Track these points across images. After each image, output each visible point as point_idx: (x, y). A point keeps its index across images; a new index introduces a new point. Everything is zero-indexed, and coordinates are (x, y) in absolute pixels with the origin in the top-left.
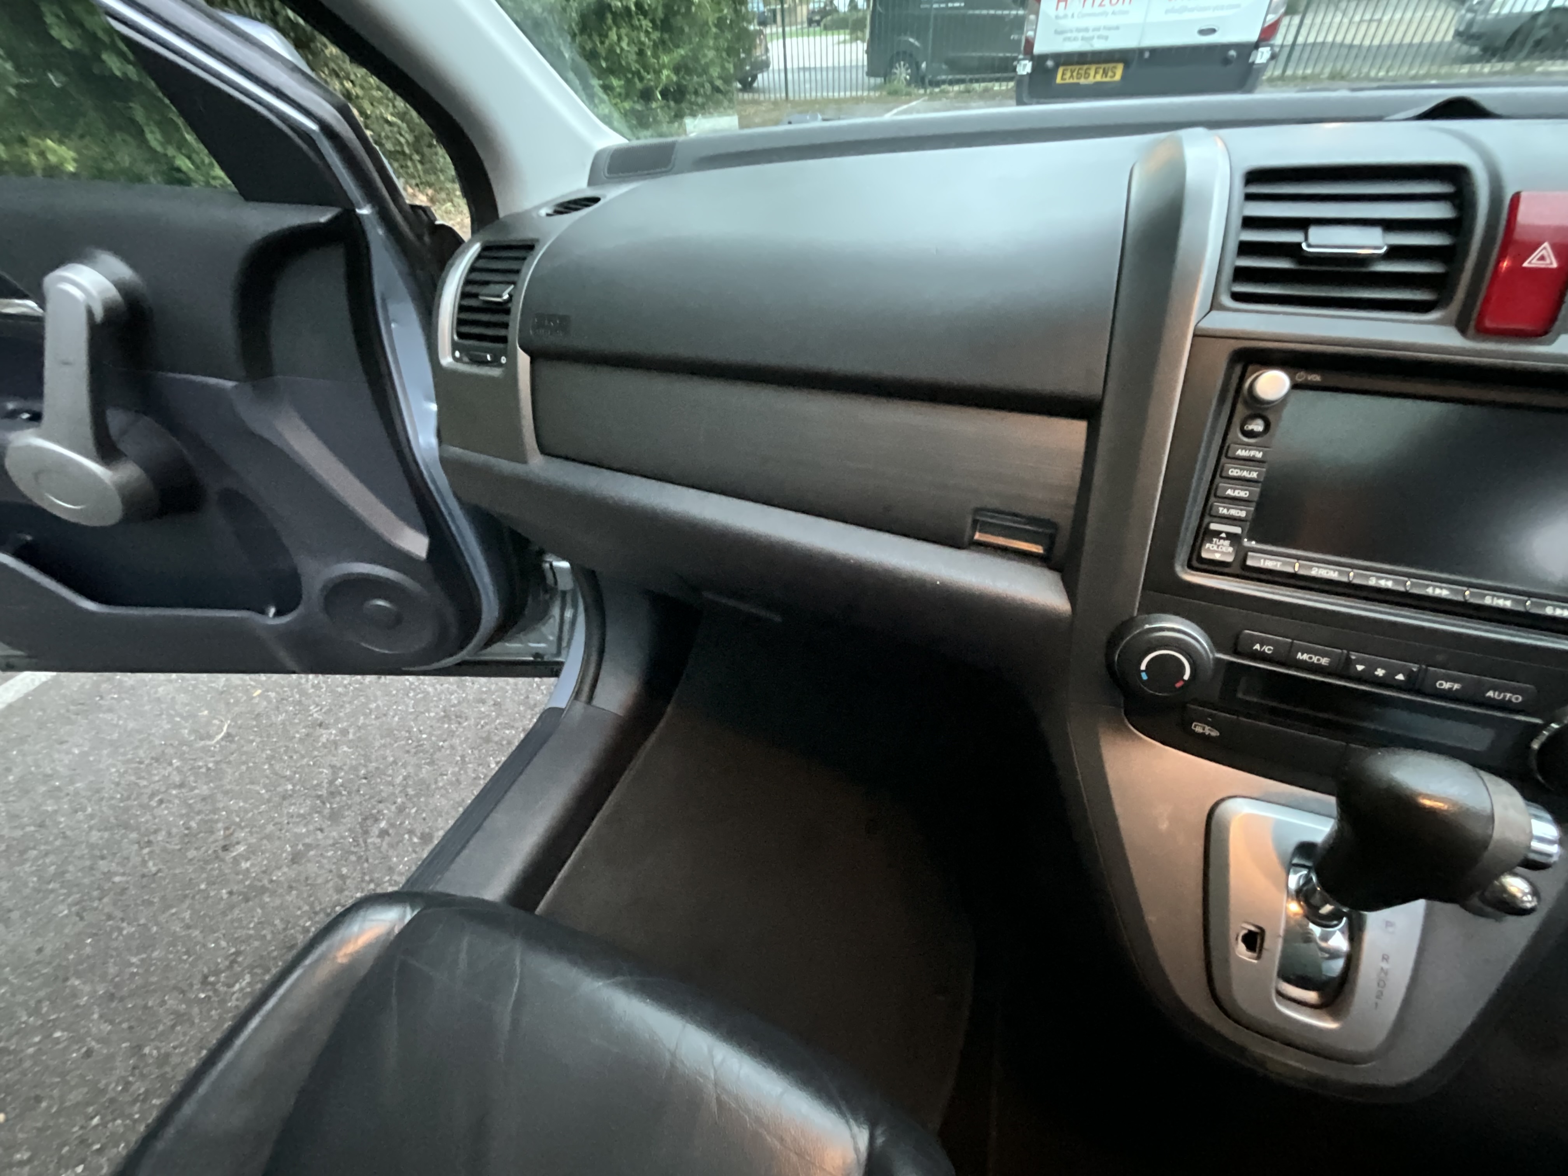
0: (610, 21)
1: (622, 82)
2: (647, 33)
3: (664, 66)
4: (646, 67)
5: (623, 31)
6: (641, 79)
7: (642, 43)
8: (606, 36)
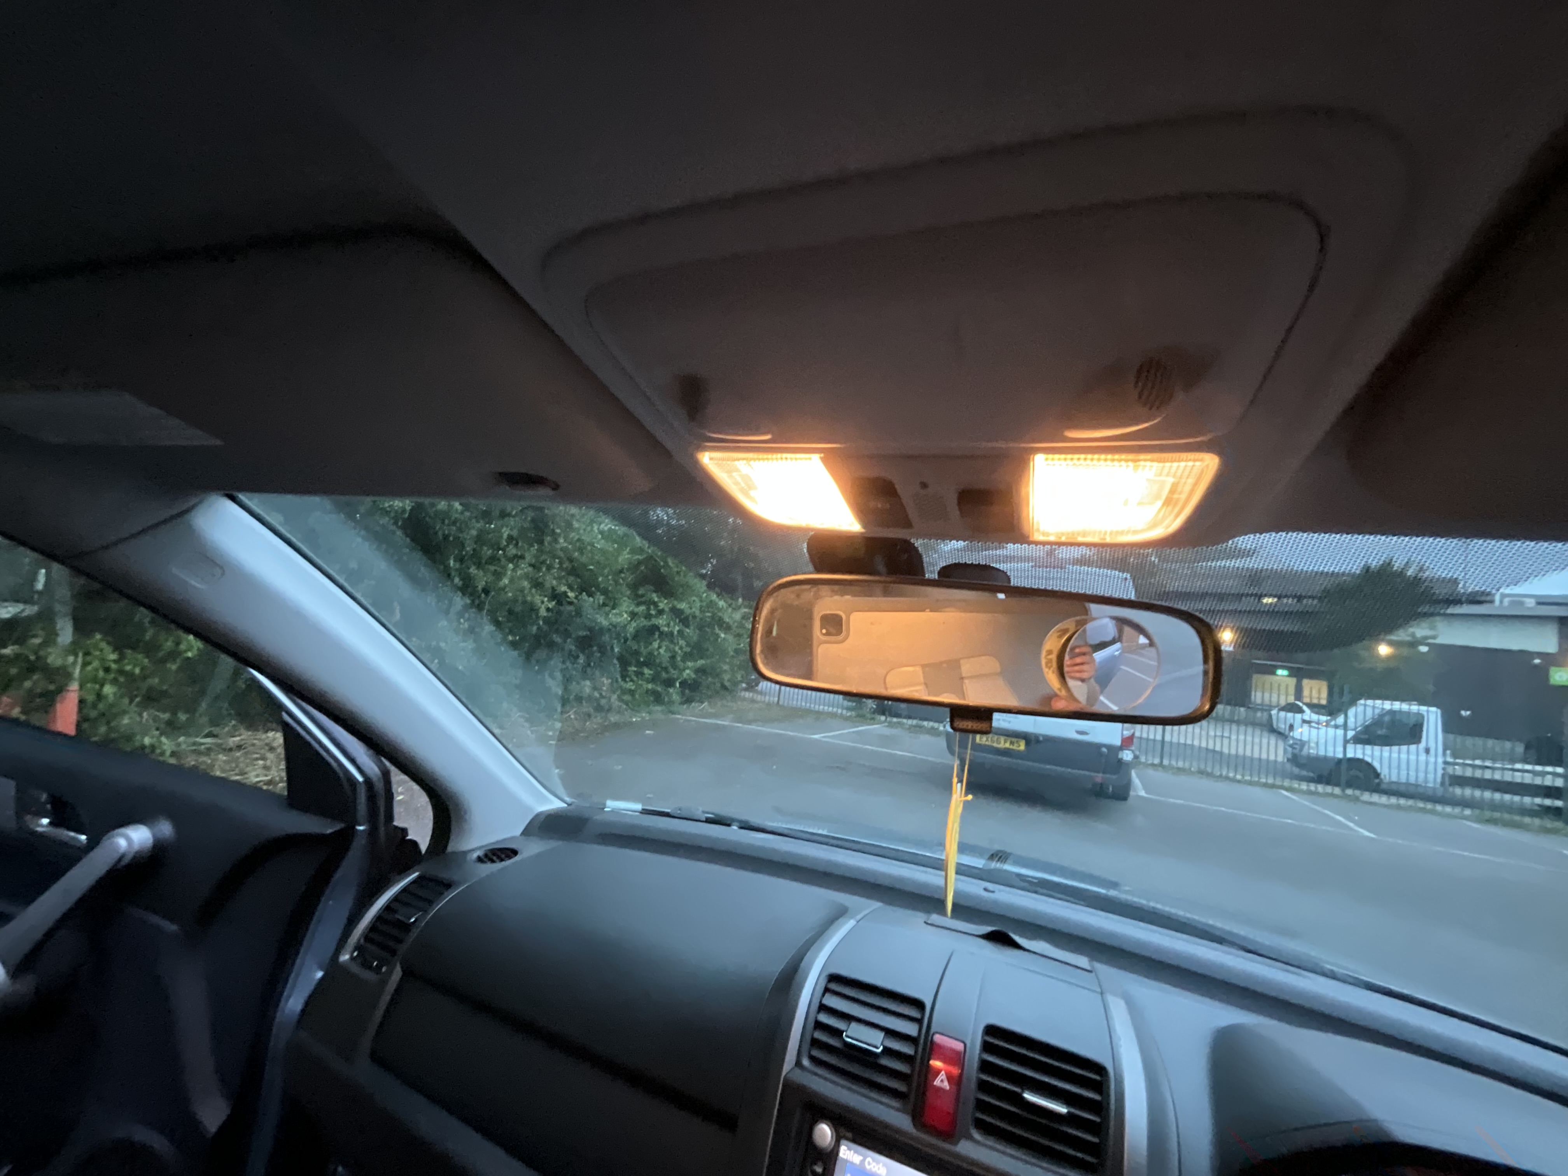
0: (657, 636)
1: (651, 672)
2: (681, 648)
3: (688, 668)
4: (675, 667)
5: (665, 643)
6: (667, 672)
7: (676, 653)
8: (651, 644)
